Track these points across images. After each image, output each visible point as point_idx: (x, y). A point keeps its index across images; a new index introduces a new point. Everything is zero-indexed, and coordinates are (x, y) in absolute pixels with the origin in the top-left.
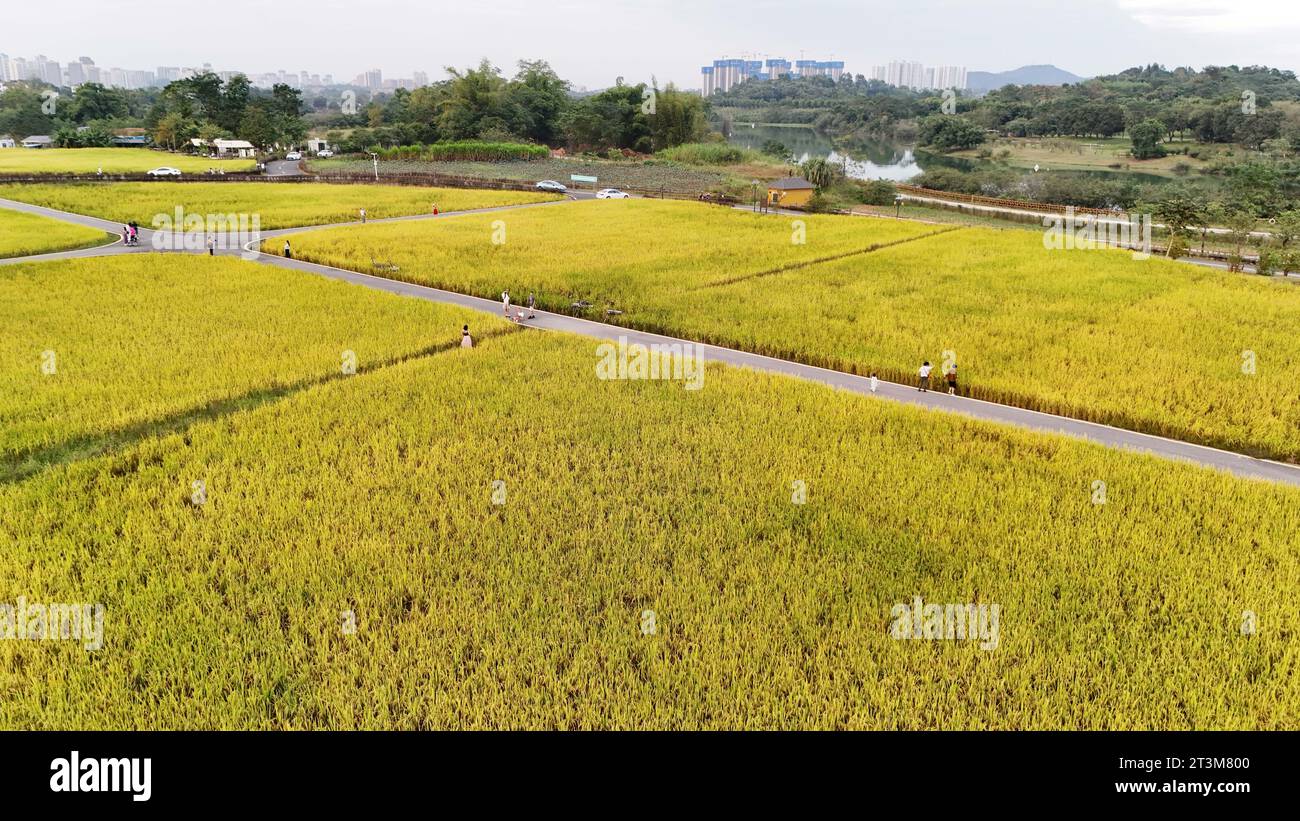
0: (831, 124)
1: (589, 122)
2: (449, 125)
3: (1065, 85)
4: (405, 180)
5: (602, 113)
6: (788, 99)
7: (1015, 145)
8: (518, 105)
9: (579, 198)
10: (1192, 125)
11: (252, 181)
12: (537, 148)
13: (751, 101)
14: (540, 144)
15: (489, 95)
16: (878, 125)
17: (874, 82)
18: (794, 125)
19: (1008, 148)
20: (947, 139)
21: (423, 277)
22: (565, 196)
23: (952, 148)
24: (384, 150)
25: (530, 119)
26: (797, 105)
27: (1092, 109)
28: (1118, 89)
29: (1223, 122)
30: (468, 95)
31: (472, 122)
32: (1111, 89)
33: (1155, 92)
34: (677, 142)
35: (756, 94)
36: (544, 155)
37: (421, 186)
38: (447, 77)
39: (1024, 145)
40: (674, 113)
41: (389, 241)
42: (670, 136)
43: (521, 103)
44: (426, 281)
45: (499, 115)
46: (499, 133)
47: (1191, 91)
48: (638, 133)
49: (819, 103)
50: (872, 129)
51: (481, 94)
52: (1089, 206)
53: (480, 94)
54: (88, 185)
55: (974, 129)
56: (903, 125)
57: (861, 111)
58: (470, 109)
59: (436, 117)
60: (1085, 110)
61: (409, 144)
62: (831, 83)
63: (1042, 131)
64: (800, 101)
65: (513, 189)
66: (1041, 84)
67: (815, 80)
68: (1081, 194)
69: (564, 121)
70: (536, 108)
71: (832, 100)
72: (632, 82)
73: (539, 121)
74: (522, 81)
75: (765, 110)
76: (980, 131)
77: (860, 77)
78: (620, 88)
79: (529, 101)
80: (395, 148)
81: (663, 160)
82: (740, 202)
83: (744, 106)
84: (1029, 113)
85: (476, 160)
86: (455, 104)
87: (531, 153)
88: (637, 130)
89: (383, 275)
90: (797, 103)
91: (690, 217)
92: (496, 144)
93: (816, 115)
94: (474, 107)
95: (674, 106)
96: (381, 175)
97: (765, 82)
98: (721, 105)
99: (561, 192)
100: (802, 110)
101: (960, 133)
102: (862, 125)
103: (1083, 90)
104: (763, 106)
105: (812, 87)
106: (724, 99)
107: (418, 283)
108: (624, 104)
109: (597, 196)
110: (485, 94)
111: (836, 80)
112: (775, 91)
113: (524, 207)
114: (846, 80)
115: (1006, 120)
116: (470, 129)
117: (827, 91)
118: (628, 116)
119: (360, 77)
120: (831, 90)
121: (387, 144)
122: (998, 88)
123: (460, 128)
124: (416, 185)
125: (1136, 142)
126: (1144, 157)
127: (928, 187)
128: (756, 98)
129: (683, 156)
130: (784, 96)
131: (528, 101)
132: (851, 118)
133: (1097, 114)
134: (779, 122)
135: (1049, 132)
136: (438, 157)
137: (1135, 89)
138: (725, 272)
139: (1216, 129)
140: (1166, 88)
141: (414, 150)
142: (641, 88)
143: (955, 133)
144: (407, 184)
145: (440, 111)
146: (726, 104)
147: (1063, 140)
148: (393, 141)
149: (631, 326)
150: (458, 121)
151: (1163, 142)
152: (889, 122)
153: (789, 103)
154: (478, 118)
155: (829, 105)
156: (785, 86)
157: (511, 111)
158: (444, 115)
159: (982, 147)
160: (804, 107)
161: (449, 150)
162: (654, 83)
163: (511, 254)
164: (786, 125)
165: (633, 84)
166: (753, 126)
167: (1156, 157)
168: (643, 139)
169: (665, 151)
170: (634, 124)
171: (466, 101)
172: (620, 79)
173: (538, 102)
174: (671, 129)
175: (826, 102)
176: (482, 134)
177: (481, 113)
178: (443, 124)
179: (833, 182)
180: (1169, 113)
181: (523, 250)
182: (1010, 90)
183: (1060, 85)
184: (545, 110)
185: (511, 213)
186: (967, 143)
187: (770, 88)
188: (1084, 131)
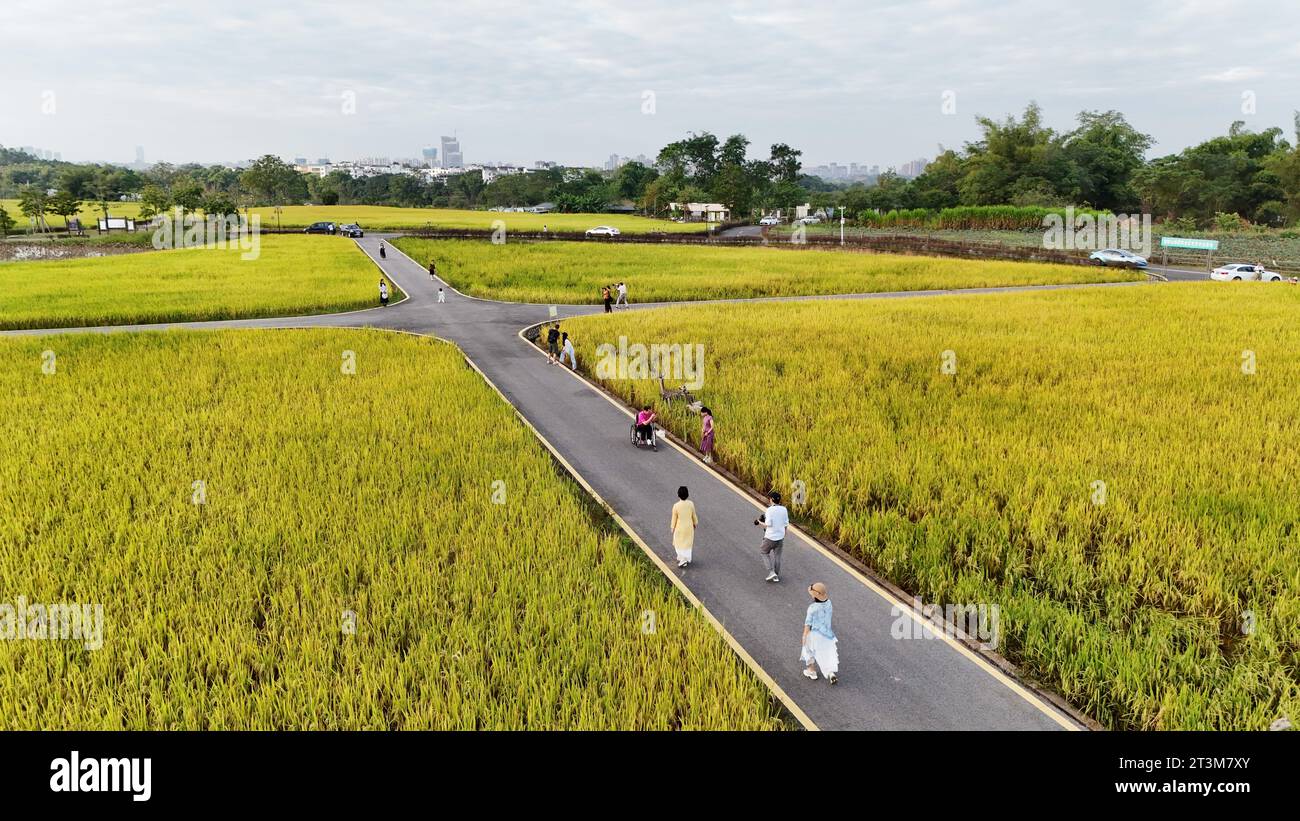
1: (1179, 180)
2: (973, 189)
4: (879, 246)
5: (1202, 167)
8: (1072, 162)
9: (1172, 278)
11: (688, 243)
12: (1094, 214)
14: (1100, 208)
15: (1033, 149)
22: (1144, 274)
24: (879, 215)
25: (1087, 180)
30: (1004, 149)
31: (1003, 184)
37: (903, 253)
38: (982, 135)
43: (1077, 161)
45: (1044, 174)
46: (1039, 196)
51: (1022, 148)
53: (1020, 149)
54: (518, 243)
58: (1003, 168)
59: (959, 181)
61: (913, 208)
65: (1048, 261)
69: (1138, 182)
70: (1098, 168)
73: (1101, 185)
74: (1082, 136)
78: (1235, 136)
79: (1090, 159)
80: (895, 212)
85: (1001, 228)
86: (985, 163)
92: (1031, 208)
94: (1009, 164)
96: (848, 240)
99: (1136, 268)
108: (1240, 156)
109: (1213, 275)
110: (1027, 149)
113: (1063, 289)
116: (1000, 192)
118: (1246, 172)
123: (988, 191)
124: (894, 252)
131: (1087, 160)
136: (947, 224)
141: (917, 215)
142: (1271, 133)
144: (882, 251)
145: (965, 174)
150: (985, 183)
154: (1013, 179)
157: (1062, 170)
158: (968, 178)
161: (963, 215)
163: (1015, 389)
165: (1259, 132)
171: (1000, 158)
172: (1236, 124)
173: (1101, 160)
176: (1015, 198)
177: (1017, 172)
178: (966, 188)
181: (1046, 381)
184: (1110, 172)
185: (1035, 297)
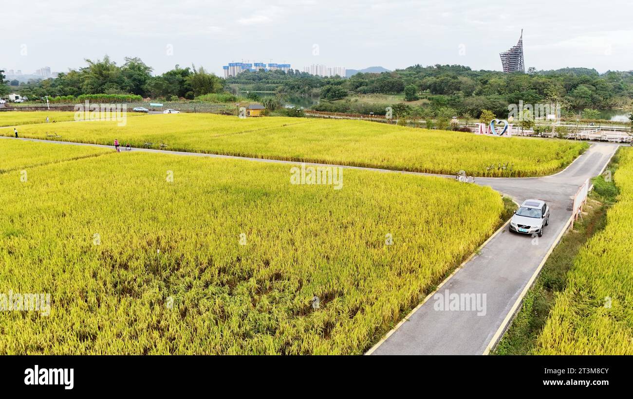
0: (283, 90)
1: (161, 85)
2: (88, 87)
3: (382, 73)
5: (168, 80)
6: (264, 80)
7: (360, 97)
8: (125, 77)
9: (154, 113)
10: (429, 87)
12: (135, 96)
13: (247, 81)
14: (137, 94)
15: (109, 72)
16: (304, 91)
17: (304, 73)
18: (267, 92)
19: (357, 98)
20: (332, 95)
21: (73, 139)
22: (148, 113)
23: (335, 99)
24: (52, 98)
25: (132, 84)
26: (268, 83)
27: (391, 82)
28: (404, 74)
29: (440, 86)
30: (98, 72)
31: (101, 85)
32: (401, 74)
33: (417, 76)
34: (205, 93)
35: (248, 78)
36: (139, 100)
38: (87, 65)
39: (364, 97)
40: (204, 80)
41: (55, 129)
42: (202, 91)
43: (126, 77)
44: (74, 140)
45: (115, 82)
46: (115, 90)
47: (431, 75)
48: (187, 90)
49: (278, 82)
50: (301, 93)
52: (380, 115)
53: (104, 72)
55: (343, 90)
56: (315, 91)
57: (296, 85)
58: (99, 79)
59: (81, 84)
60: (388, 82)
61: (66, 96)
62: (283, 73)
63: (373, 92)
64: (270, 81)
66: (373, 72)
67: (276, 72)
68: (376, 110)
69: (149, 85)
70: (135, 80)
71: (284, 81)
72: (183, 67)
73: (137, 86)
74: (127, 67)
75: (253, 85)
76: (346, 91)
77: (297, 71)
78: (177, 70)
80: (58, 97)
81: (199, 100)
82: (232, 115)
83: (243, 83)
84: (367, 84)
85: (103, 102)
86: (91, 77)
87: (132, 99)
88: (186, 88)
89: (52, 140)
90: (268, 82)
91: (207, 118)
92: (113, 95)
93: (277, 87)
94: (101, 78)
95: (204, 77)
96: (51, 108)
97: (253, 73)
98: (232, 83)
99: (146, 112)
100: (270, 85)
101: (337, 92)
102: (297, 91)
103: (388, 74)
104: (252, 83)
105: (275, 75)
106: (233, 80)
107: (71, 142)
108: (179, 77)
109: (163, 113)
110: (107, 72)
111: (286, 72)
112: (258, 76)
114: (291, 72)
115: (357, 87)
116: (99, 89)
117: (282, 76)
118: (182, 82)
119: (38, 71)
120: (283, 76)
121: (54, 96)
122: (355, 74)
123: (94, 88)
125: (407, 94)
126: (410, 100)
127: (318, 111)
128: (249, 80)
129: (208, 99)
130: (262, 79)
131: (130, 76)
132: (292, 88)
133: (393, 84)
134: (261, 90)
135: (375, 91)
136: (82, 101)
137: (410, 74)
138: (218, 133)
139: (438, 88)
140: (421, 74)
141: (69, 98)
142: (188, 69)
143: (335, 92)
145: (83, 81)
146: (235, 82)
147: (381, 94)
148: (57, 94)
149: (171, 150)
150: (93, 85)
151: (418, 95)
152: (309, 89)
153: (265, 82)
154: (104, 84)
155: (283, 83)
156: (262, 75)
157: (122, 80)
158: (86, 82)
159: (347, 98)
160: (271, 84)
161: (88, 98)
162: (193, 67)
164: (264, 92)
165: (184, 68)
166: (248, 92)
167: (415, 100)
168: (189, 93)
169: (199, 97)
170: (185, 86)
171: (97, 75)
172: (177, 66)
173: (135, 76)
174: (203, 88)
175: (281, 81)
176: (106, 91)
177: (105, 81)
178: (85, 87)
179: (276, 108)
180: (420, 82)
182: (359, 75)
183: (380, 73)
184: (139, 81)
186: (340, 96)
187: (255, 75)
188: (389, 91)
